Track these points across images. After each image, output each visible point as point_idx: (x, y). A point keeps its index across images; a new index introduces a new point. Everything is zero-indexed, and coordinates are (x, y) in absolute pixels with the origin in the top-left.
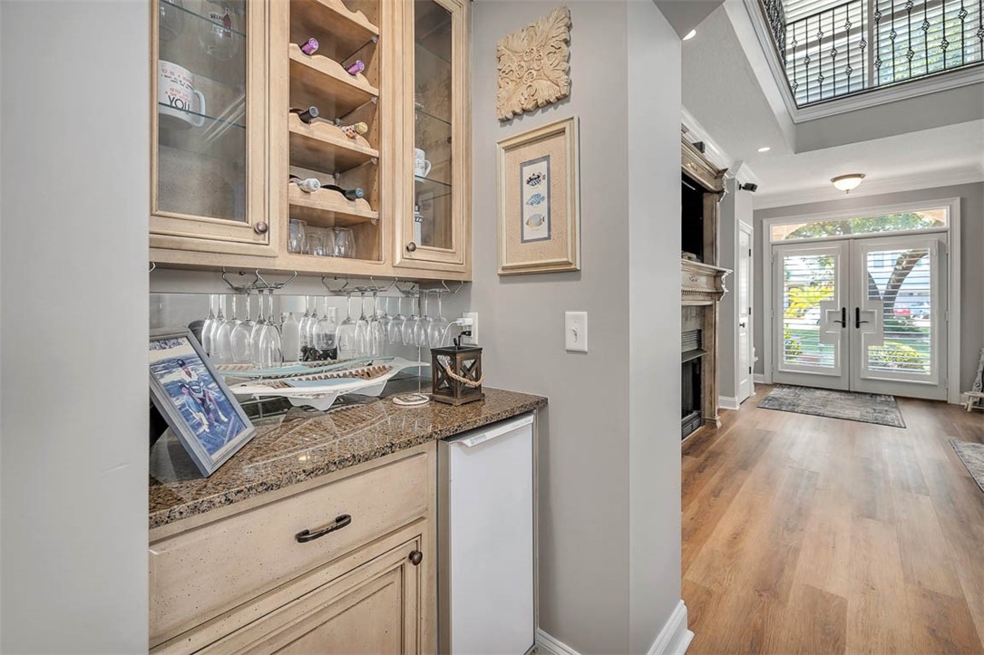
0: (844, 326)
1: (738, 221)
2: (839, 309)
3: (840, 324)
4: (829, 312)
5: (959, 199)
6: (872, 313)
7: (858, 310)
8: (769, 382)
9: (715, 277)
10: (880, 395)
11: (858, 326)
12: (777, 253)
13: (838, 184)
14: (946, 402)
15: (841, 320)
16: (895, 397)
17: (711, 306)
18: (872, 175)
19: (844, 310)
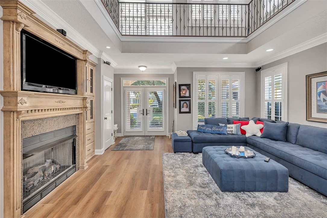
0: (143, 115)
1: (103, 76)
2: (142, 110)
4: (140, 111)
5: (168, 78)
6: (150, 110)
7: (147, 109)
8: (123, 136)
9: (83, 100)
10: (152, 136)
11: (147, 115)
12: (125, 90)
13: (140, 68)
14: (166, 136)
15: (142, 113)
16: (155, 136)
17: (82, 113)
18: (149, 67)
19: (143, 109)
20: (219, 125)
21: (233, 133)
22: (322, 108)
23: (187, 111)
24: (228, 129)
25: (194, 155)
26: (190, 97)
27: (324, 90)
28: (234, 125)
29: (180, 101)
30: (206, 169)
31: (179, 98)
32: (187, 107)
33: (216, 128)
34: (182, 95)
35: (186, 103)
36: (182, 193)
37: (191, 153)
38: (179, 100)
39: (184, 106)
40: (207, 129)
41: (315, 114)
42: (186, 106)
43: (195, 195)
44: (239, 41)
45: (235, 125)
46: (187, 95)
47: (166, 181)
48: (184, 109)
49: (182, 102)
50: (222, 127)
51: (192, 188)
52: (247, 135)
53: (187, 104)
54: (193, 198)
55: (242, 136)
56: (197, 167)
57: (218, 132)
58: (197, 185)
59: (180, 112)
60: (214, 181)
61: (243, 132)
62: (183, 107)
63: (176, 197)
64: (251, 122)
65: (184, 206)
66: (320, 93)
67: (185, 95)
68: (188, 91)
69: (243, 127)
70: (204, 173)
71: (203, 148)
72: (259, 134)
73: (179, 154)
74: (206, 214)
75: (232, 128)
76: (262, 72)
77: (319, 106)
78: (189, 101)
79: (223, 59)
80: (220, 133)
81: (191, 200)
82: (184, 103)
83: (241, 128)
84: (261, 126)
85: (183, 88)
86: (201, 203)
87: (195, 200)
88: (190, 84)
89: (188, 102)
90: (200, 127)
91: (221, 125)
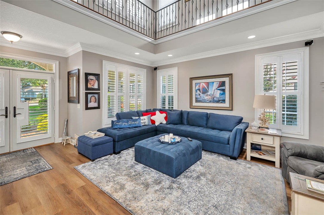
0: (6, 117)
2: (4, 108)
3: (4, 117)
5: (58, 61)
6: (23, 109)
7: (15, 108)
11: (15, 116)
13: (5, 35)
14: (54, 143)
15: (5, 114)
16: (34, 148)
19: (6, 108)
20: (132, 119)
21: (146, 124)
22: (198, 100)
23: (96, 106)
24: (142, 121)
25: (118, 155)
26: (99, 89)
27: (199, 88)
28: (145, 116)
29: (87, 94)
30: (143, 165)
31: (86, 90)
32: (95, 102)
33: (132, 122)
34: (89, 86)
35: (94, 96)
36: (149, 200)
37: (112, 155)
38: (86, 92)
39: (92, 100)
40: (123, 124)
41: (195, 104)
42: (94, 100)
43: (161, 194)
44: (150, 41)
45: (147, 116)
46: (96, 86)
47: (117, 199)
48: (91, 105)
49: (89, 96)
50: (136, 120)
51: (151, 190)
52: (157, 124)
53: (96, 98)
54: (163, 199)
55: (153, 126)
56: (132, 166)
57: (134, 126)
58: (152, 184)
59: (87, 108)
60: (160, 173)
61: (153, 122)
62: (90, 102)
63: (147, 209)
64: (158, 113)
65: (165, 212)
66: (197, 90)
67: (93, 87)
68: (97, 82)
69: (153, 118)
70: (145, 169)
71: (135, 144)
72: (165, 122)
73: (99, 161)
74: (186, 205)
75: (145, 119)
76: (158, 71)
77: (196, 98)
78: (98, 94)
79: (135, 54)
80: (136, 126)
81: (163, 202)
82: (92, 96)
83: (151, 119)
84: (164, 115)
85: (90, 78)
86: (173, 199)
87: (166, 199)
88: (100, 74)
89: (96, 96)
90: (116, 123)
91: (134, 118)
